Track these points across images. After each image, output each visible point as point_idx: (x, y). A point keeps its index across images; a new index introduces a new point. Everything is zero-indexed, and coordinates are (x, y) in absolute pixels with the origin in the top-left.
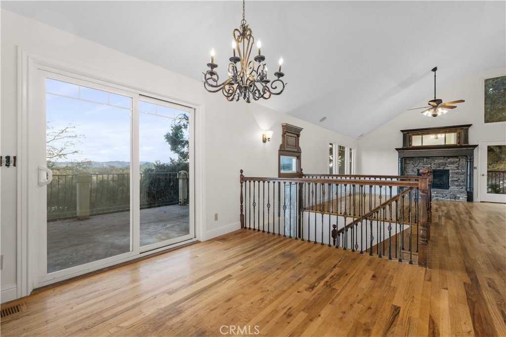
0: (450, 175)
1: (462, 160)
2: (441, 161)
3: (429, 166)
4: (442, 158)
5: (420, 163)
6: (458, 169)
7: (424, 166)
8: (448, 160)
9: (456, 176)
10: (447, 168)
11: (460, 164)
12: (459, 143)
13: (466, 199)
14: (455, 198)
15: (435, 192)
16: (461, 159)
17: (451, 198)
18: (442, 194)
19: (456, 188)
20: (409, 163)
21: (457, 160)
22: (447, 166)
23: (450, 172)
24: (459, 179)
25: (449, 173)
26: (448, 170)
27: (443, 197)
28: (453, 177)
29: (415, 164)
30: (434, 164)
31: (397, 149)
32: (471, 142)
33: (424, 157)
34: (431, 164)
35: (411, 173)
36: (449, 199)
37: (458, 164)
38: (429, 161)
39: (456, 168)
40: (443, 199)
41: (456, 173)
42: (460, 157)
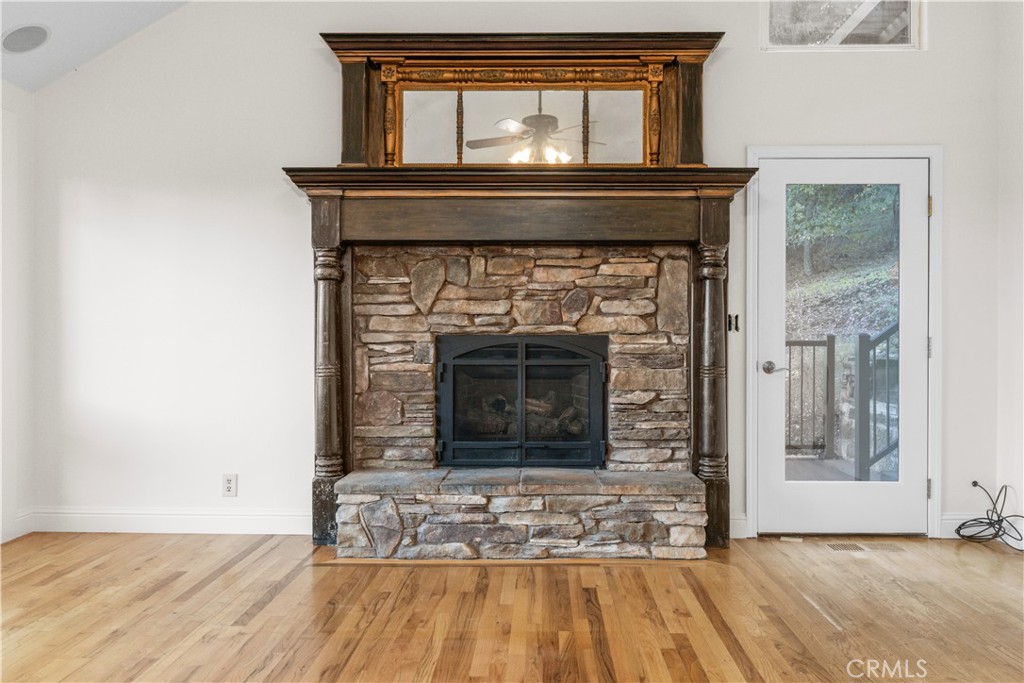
0: (614, 373)
1: (672, 274)
2: (566, 276)
3: (501, 308)
4: (573, 252)
5: (451, 292)
6: (653, 331)
7: (474, 308)
8: (604, 269)
9: (642, 374)
10: (595, 325)
11: (663, 296)
12: (657, 155)
13: (702, 540)
14: (645, 539)
15: (537, 504)
16: (667, 265)
17: (623, 539)
18: (574, 513)
19: (643, 455)
20: (384, 292)
21: (648, 269)
22: (599, 312)
23: (614, 348)
24: (657, 399)
25: (605, 359)
26: (603, 339)
27: (579, 538)
28: (626, 386)
29: (421, 291)
30: (529, 296)
31: (302, 177)
32: (718, 152)
33: (469, 245)
34: (509, 297)
35: (397, 365)
36: (613, 549)
37: (654, 299)
38: (501, 270)
39: (642, 327)
40: (582, 547)
41: (646, 358)
42: (661, 252)
